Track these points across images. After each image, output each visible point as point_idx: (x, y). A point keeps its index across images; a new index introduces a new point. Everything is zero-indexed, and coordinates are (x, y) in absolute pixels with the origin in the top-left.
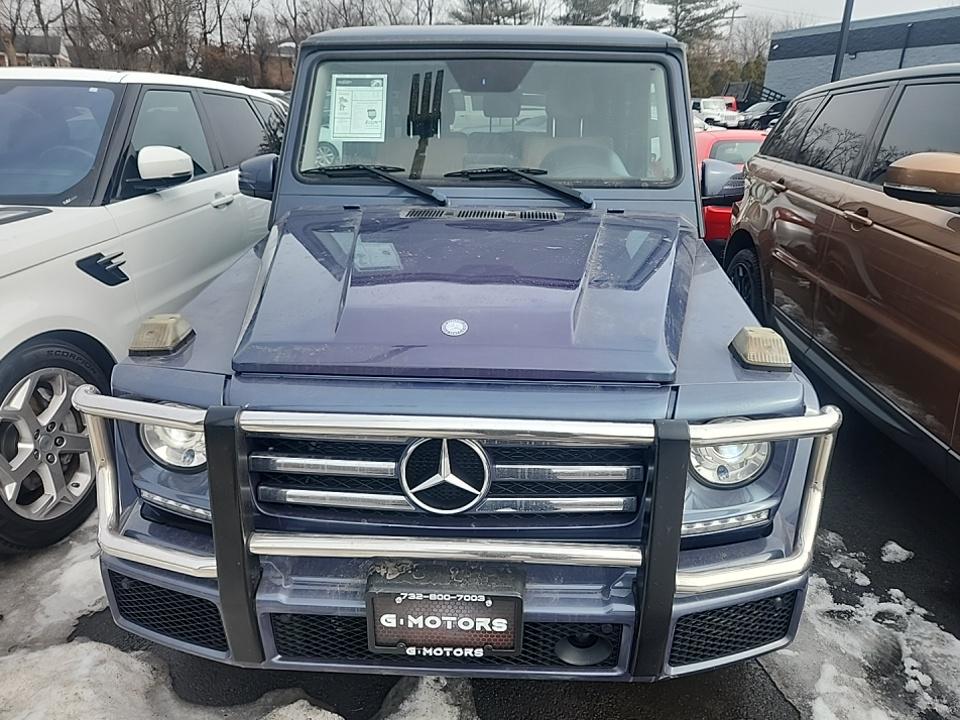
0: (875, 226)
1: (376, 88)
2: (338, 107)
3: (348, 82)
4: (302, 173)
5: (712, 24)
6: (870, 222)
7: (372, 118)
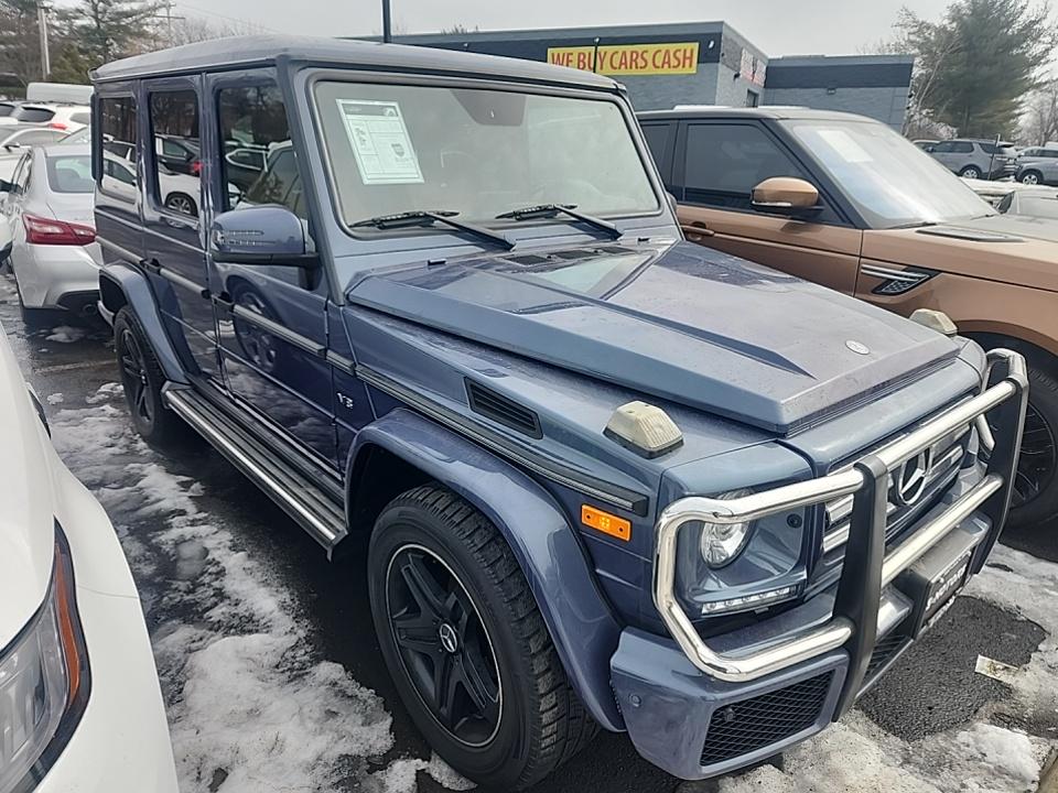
0: (716, 235)
1: (391, 118)
2: (358, 143)
3: (357, 110)
4: (350, 227)
5: (142, 21)
6: (711, 232)
7: (401, 154)
